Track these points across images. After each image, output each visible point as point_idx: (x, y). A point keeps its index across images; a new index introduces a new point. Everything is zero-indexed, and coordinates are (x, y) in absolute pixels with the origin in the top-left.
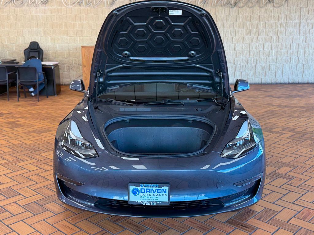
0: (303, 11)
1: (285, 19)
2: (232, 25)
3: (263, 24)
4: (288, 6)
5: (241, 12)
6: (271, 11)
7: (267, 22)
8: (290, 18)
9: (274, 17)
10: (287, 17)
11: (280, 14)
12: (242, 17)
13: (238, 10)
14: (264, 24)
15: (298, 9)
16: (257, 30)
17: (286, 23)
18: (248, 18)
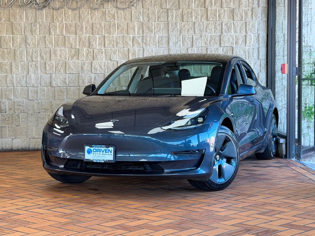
0: (172, 16)
1: (141, 31)
2: (43, 40)
3: (99, 39)
4: (143, 7)
5: (57, 18)
6: (114, 16)
7: (106, 35)
8: (149, 28)
9: (119, 26)
10: (144, 26)
11: (129, 22)
12: (59, 27)
13: (51, 13)
14: (102, 39)
15: (162, 12)
16: (89, 49)
17: (143, 36)
18: (72, 28)
